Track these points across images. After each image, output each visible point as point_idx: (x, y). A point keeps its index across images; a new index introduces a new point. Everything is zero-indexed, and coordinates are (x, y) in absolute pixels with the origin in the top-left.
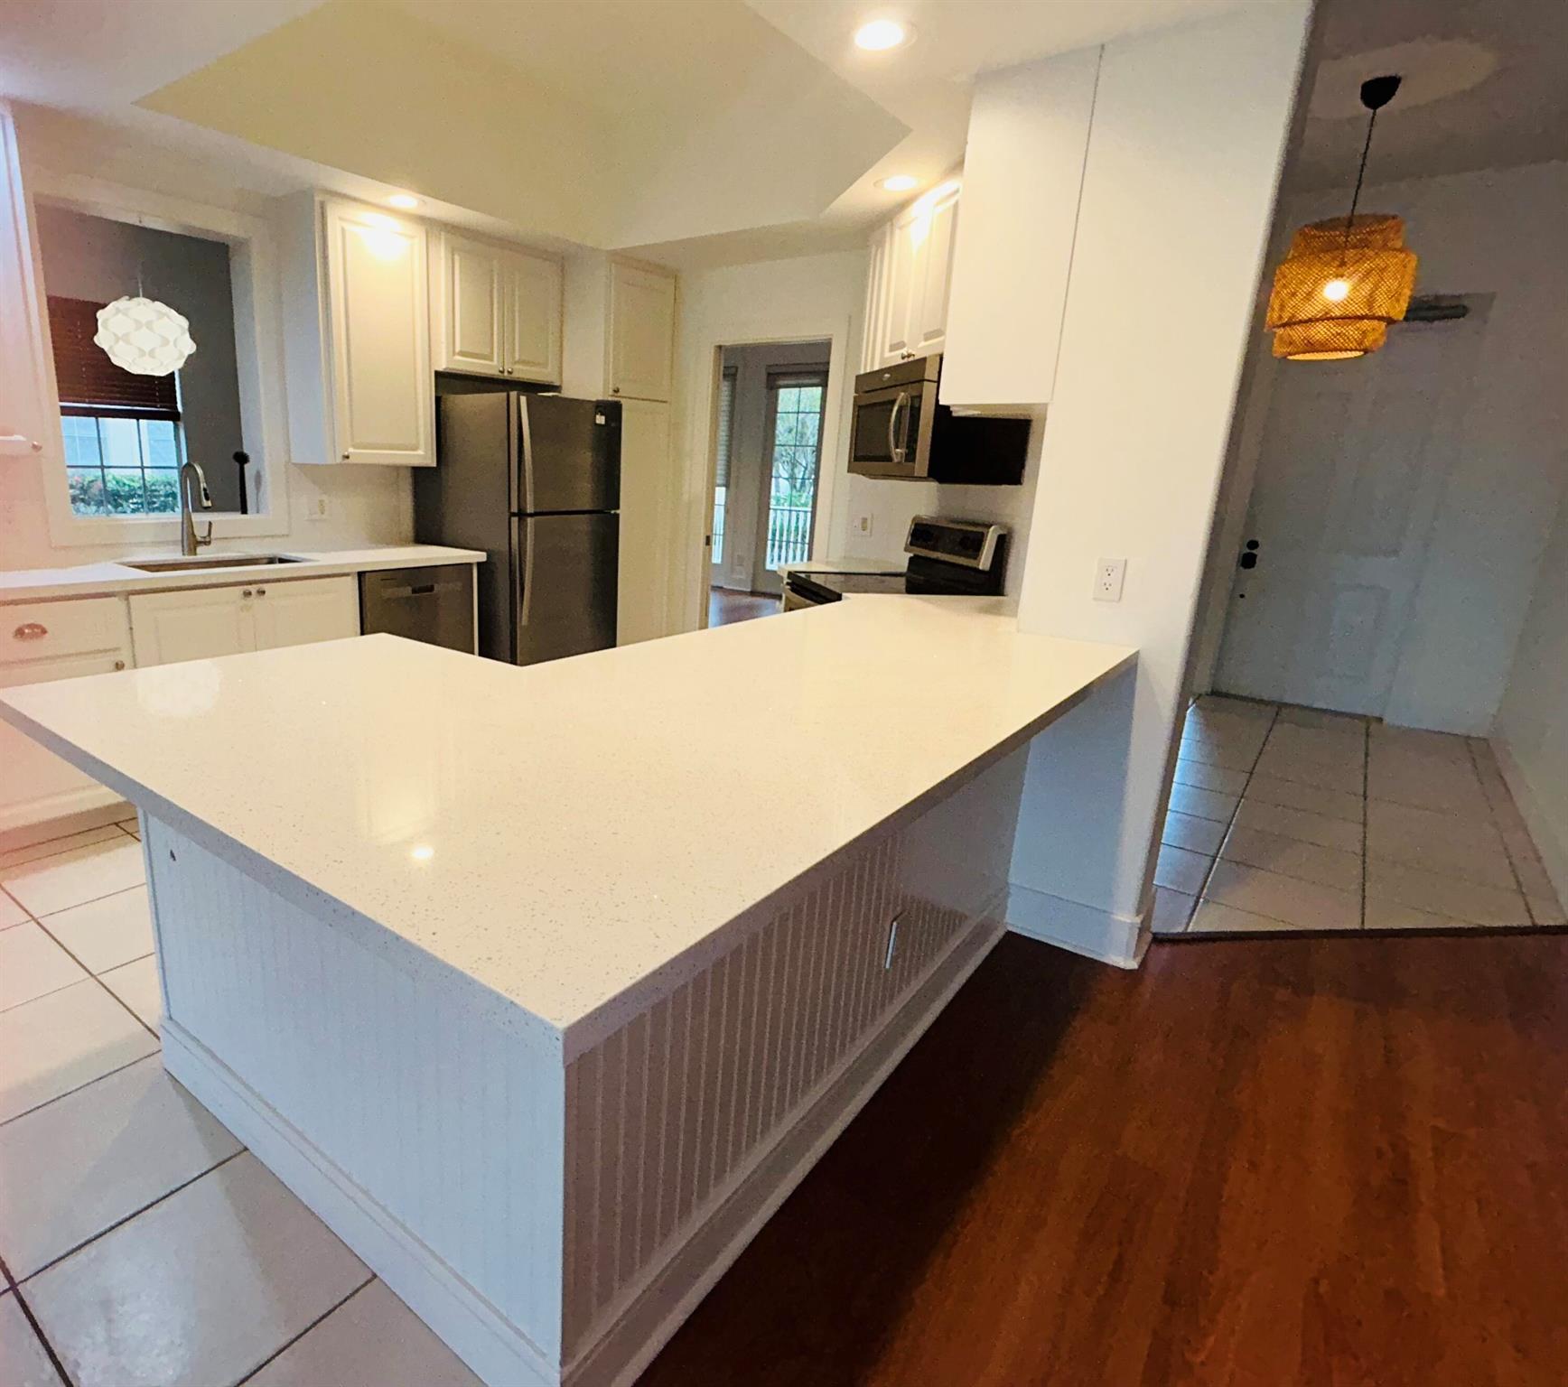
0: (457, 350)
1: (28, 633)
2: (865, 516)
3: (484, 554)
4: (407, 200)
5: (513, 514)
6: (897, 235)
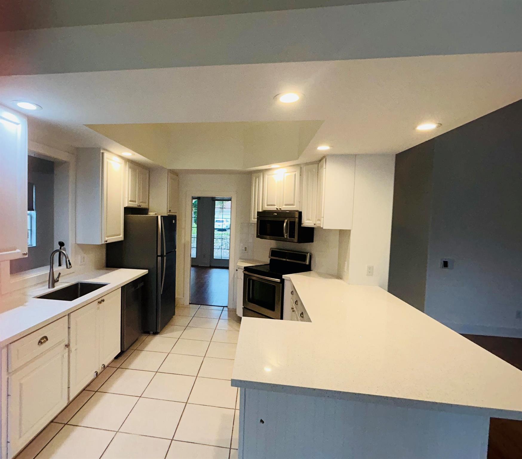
0: (130, 200)
1: (43, 341)
2: (246, 247)
3: (147, 270)
4: (129, 154)
5: (159, 256)
6: (266, 177)
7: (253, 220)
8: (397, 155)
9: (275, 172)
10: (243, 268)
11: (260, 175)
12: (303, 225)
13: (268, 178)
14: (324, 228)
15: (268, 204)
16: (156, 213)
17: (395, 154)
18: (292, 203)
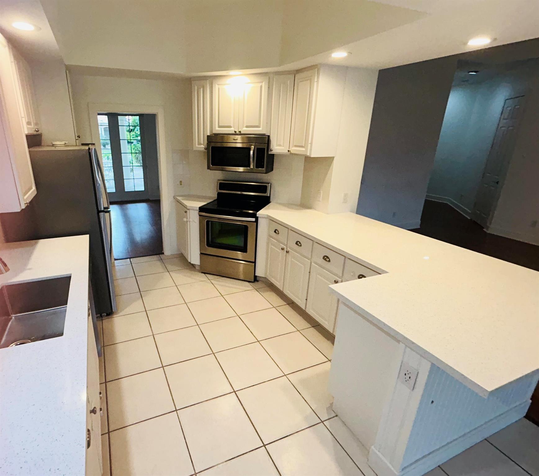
2: (181, 180)
5: (101, 211)
6: (216, 87)
7: (197, 146)
8: (380, 71)
9: (227, 81)
10: (198, 209)
11: (207, 85)
12: (273, 151)
13: (219, 89)
14: (312, 156)
15: (220, 125)
16: (65, 142)
17: (379, 69)
18: (257, 124)
